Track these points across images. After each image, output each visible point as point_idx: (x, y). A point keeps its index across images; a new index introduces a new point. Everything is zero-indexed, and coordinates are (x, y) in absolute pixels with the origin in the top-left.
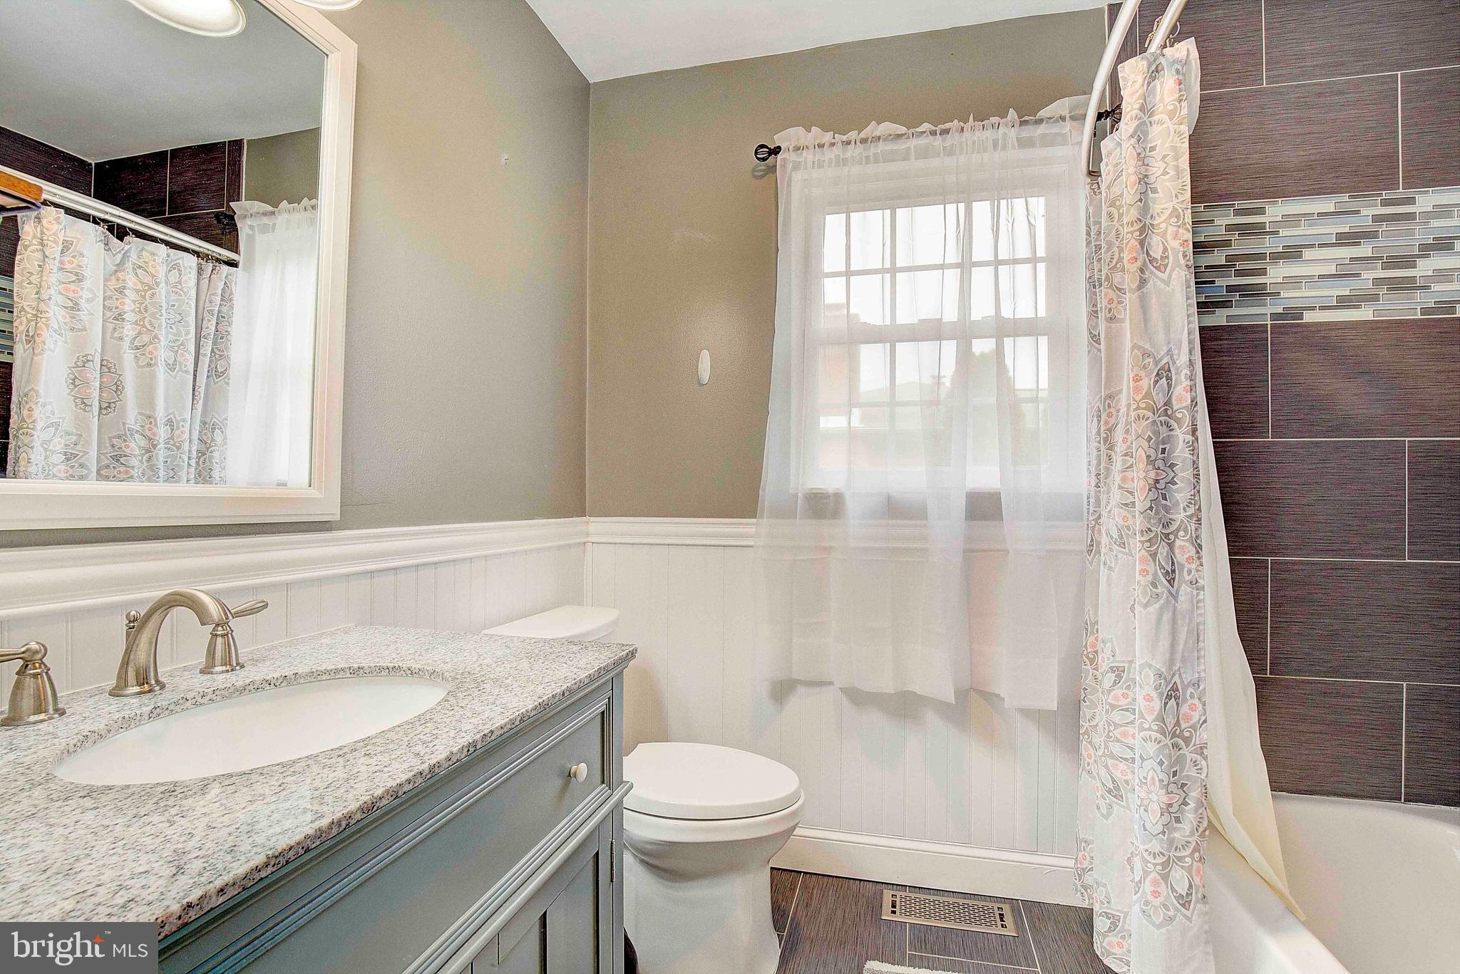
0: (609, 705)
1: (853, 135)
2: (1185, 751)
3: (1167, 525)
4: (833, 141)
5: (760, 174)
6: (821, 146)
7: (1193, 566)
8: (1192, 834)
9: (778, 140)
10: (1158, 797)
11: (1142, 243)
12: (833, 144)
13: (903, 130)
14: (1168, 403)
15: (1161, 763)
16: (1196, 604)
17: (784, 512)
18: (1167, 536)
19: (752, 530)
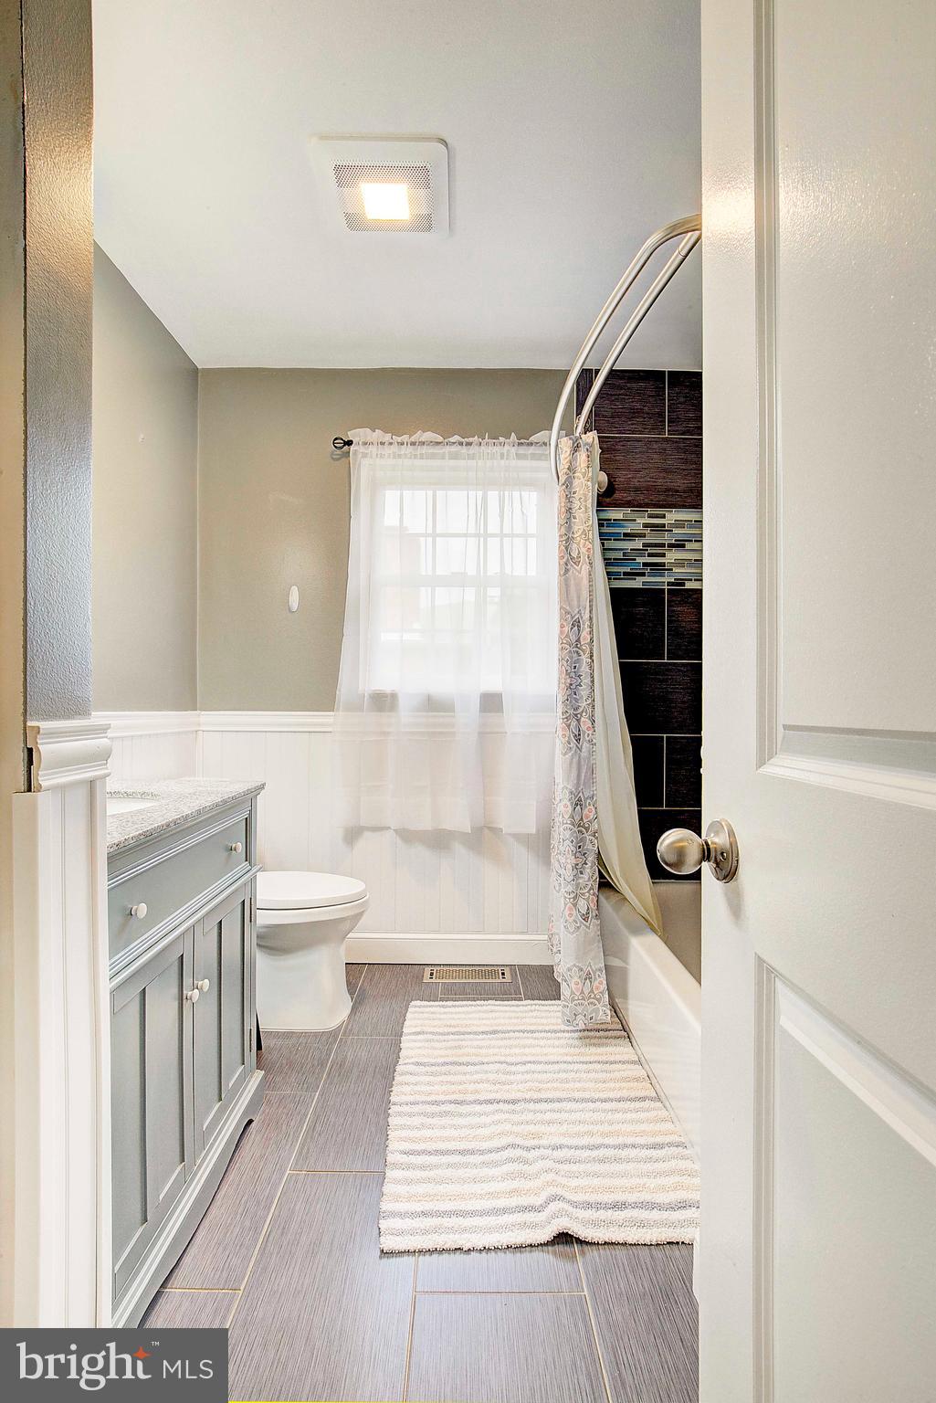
0: (250, 814)
1: (405, 438)
2: (586, 835)
3: (576, 709)
4: (391, 441)
5: (338, 457)
6: (382, 444)
7: (590, 732)
8: (589, 880)
9: (350, 435)
10: (572, 860)
11: (567, 548)
12: (391, 444)
13: (440, 439)
14: (578, 640)
15: (572, 842)
16: (591, 753)
17: (355, 707)
18: (576, 715)
19: (331, 720)
